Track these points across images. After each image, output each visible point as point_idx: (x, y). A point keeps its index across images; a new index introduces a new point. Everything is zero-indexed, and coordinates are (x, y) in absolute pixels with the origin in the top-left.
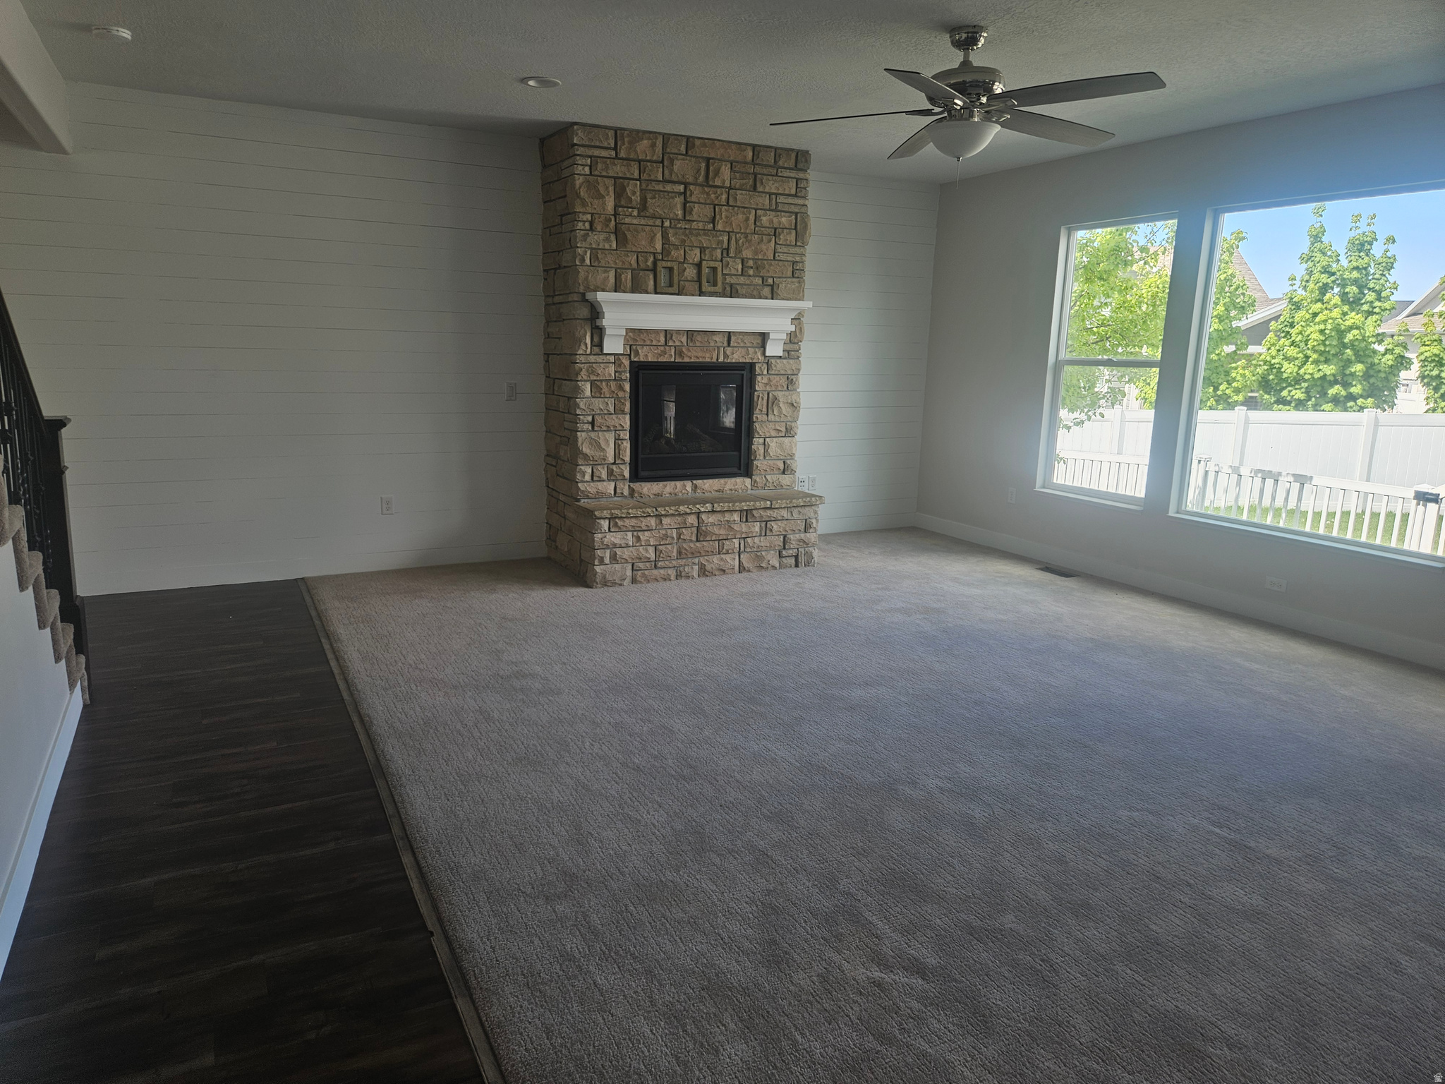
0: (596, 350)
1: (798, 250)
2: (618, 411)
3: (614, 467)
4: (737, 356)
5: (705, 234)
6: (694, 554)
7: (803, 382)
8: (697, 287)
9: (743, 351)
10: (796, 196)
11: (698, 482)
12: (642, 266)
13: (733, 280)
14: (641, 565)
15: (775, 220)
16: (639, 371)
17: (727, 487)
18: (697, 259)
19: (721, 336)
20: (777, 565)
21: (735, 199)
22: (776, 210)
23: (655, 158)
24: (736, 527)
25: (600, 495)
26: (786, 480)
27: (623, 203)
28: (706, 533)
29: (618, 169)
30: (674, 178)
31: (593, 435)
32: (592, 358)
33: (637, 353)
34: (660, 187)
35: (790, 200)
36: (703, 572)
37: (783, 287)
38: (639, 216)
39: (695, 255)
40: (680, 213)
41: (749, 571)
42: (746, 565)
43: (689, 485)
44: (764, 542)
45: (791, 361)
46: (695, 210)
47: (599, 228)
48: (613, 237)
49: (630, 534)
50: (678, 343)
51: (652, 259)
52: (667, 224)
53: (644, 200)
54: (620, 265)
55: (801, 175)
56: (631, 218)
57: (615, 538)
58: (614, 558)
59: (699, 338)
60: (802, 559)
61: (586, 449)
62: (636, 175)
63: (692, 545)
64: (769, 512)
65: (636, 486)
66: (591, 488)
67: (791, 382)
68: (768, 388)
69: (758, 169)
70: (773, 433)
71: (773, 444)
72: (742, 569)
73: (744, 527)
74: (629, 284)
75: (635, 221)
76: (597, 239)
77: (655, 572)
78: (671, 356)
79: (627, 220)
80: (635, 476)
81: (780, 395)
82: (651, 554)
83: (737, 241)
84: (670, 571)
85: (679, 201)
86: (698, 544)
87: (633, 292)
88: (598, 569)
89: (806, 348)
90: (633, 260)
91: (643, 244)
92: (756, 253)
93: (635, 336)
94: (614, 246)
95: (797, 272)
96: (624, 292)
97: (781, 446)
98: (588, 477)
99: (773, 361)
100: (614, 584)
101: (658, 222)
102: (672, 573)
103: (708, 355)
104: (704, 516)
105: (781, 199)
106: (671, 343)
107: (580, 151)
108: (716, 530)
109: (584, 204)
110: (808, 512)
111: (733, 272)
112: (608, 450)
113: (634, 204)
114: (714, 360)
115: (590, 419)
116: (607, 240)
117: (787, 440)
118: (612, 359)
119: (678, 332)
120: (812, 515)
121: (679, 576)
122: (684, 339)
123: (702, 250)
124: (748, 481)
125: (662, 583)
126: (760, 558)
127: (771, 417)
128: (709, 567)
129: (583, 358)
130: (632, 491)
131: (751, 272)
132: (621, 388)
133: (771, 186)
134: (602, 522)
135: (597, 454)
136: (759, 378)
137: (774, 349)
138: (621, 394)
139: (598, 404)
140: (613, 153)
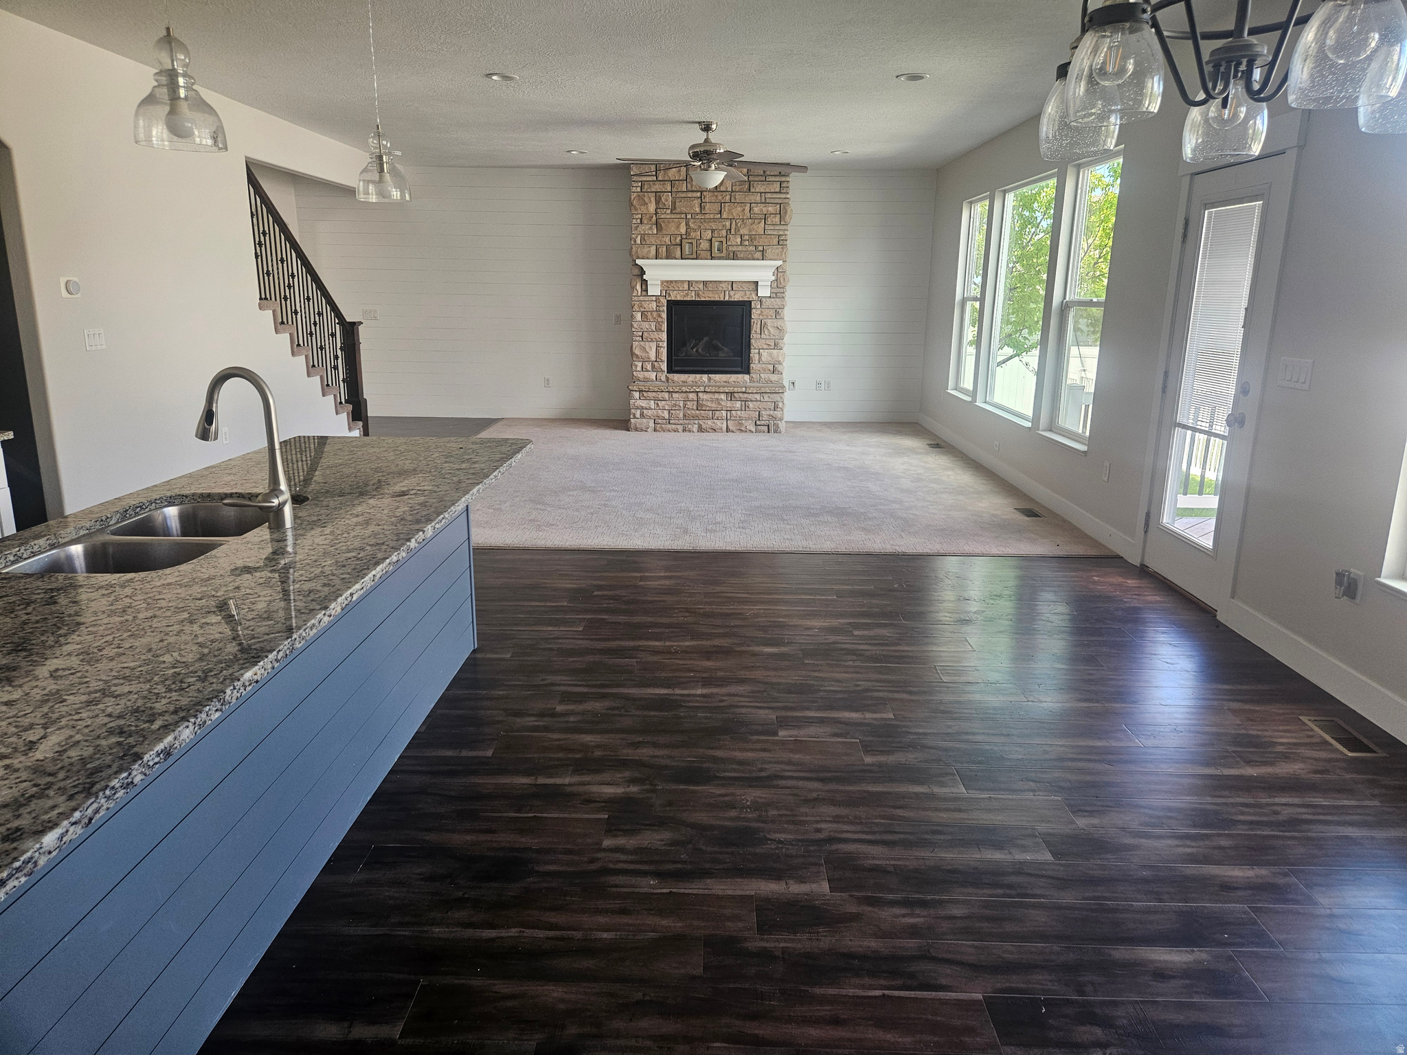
0: (644, 293)
1: (781, 227)
2: (659, 330)
3: (656, 364)
4: (737, 297)
5: (714, 222)
6: (695, 417)
7: (787, 313)
8: (709, 254)
9: (743, 293)
10: (780, 192)
11: (712, 376)
12: (673, 243)
13: (734, 249)
14: (660, 421)
15: (764, 209)
16: (672, 304)
17: (731, 380)
18: (709, 237)
19: (726, 284)
20: (754, 430)
21: (735, 199)
22: (765, 203)
23: (681, 178)
24: (723, 403)
25: (646, 380)
26: (774, 377)
27: (660, 206)
28: (702, 405)
29: (657, 187)
30: (694, 189)
31: (642, 343)
32: (641, 298)
33: (670, 295)
34: (684, 195)
35: (775, 196)
36: (701, 429)
37: (769, 253)
38: (671, 213)
39: (708, 234)
40: (698, 210)
41: (733, 432)
42: (731, 427)
43: (705, 377)
44: (743, 414)
45: (777, 300)
46: (707, 207)
47: (645, 222)
48: (654, 227)
49: (652, 402)
50: (696, 289)
51: (679, 238)
52: (689, 216)
53: (674, 203)
54: (659, 243)
55: (783, 179)
56: (666, 215)
57: (643, 403)
58: (642, 415)
59: (711, 285)
60: (772, 428)
61: (637, 352)
62: (669, 189)
63: (693, 412)
64: (746, 395)
65: (670, 376)
66: (641, 375)
67: (777, 313)
68: (761, 317)
69: (751, 178)
70: (765, 347)
71: (765, 354)
72: (728, 430)
73: (729, 404)
74: (664, 254)
75: (668, 217)
76: (644, 228)
77: (669, 426)
78: (692, 297)
79: (662, 216)
80: (671, 370)
81: (769, 322)
82: (666, 415)
83: (736, 224)
84: (679, 427)
85: (697, 202)
86: (697, 412)
87: (667, 258)
88: (632, 420)
89: (790, 292)
90: (667, 240)
91: (672, 229)
92: (750, 231)
93: (667, 285)
94: (655, 232)
95: (781, 241)
96: (661, 259)
97: (770, 355)
98: (639, 368)
99: (764, 300)
100: (642, 430)
101: (683, 216)
102: (680, 428)
103: (716, 296)
104: (700, 395)
105: (768, 195)
106: (691, 289)
107: (635, 178)
108: (709, 404)
109: (636, 209)
110: (776, 397)
111: (734, 243)
112: (650, 353)
113: (667, 207)
114: (722, 299)
115: (641, 334)
116: (651, 228)
117: (775, 351)
118: (654, 298)
119: (697, 282)
120: (779, 399)
121: (684, 430)
122: (701, 286)
123: (713, 231)
124: (746, 377)
125: (673, 433)
126: (741, 424)
127: (763, 336)
128: (704, 426)
129: (636, 298)
130: (667, 379)
131: (747, 243)
132: (659, 316)
133: (760, 188)
134: (634, 393)
135: (644, 355)
136: (753, 311)
137: (764, 292)
138: (660, 320)
139: (645, 325)
140: (655, 178)
